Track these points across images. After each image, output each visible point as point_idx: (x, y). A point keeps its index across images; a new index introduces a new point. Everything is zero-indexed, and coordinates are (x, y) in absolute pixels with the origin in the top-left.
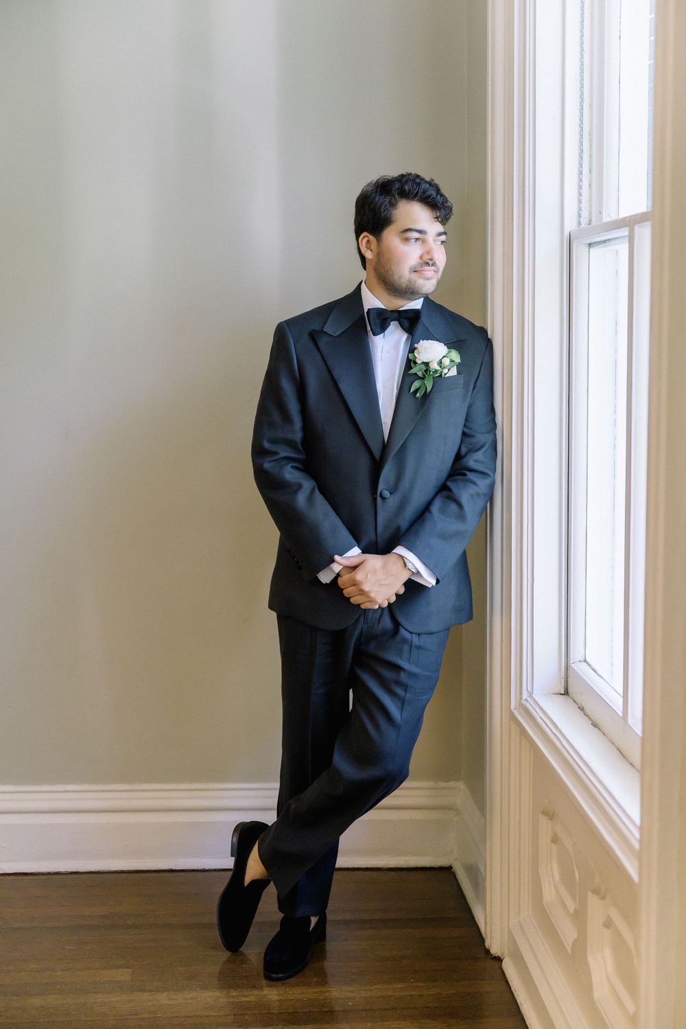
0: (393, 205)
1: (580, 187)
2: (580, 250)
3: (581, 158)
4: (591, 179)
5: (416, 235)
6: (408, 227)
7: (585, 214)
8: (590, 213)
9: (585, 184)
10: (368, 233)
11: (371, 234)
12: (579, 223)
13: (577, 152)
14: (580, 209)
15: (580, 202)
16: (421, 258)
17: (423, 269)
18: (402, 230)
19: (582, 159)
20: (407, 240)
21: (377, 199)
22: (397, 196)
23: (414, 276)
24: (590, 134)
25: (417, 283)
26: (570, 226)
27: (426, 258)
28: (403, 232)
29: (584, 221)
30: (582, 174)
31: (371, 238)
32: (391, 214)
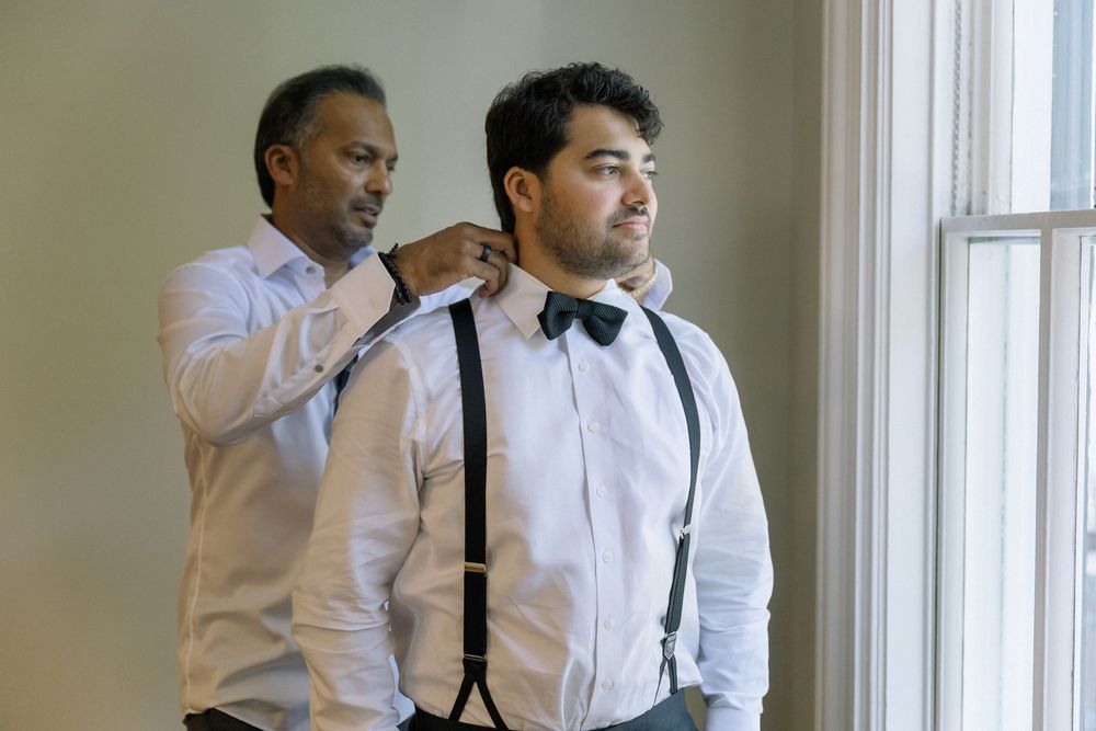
0: (565, 114)
1: (955, 157)
2: (954, 244)
3: (957, 116)
4: (970, 146)
5: (613, 161)
6: (595, 148)
7: (962, 194)
8: (970, 194)
9: (962, 153)
10: (520, 167)
11: (526, 169)
12: (954, 207)
13: (951, 106)
14: (955, 187)
15: (955, 177)
16: (623, 201)
17: (630, 219)
18: (585, 155)
19: (958, 118)
20: (596, 172)
21: (534, 106)
22: (570, 97)
23: (615, 236)
24: (970, 83)
25: (622, 246)
26: (941, 211)
27: (631, 201)
28: (588, 157)
29: (961, 204)
30: (957, 138)
31: (528, 176)
32: (562, 130)
